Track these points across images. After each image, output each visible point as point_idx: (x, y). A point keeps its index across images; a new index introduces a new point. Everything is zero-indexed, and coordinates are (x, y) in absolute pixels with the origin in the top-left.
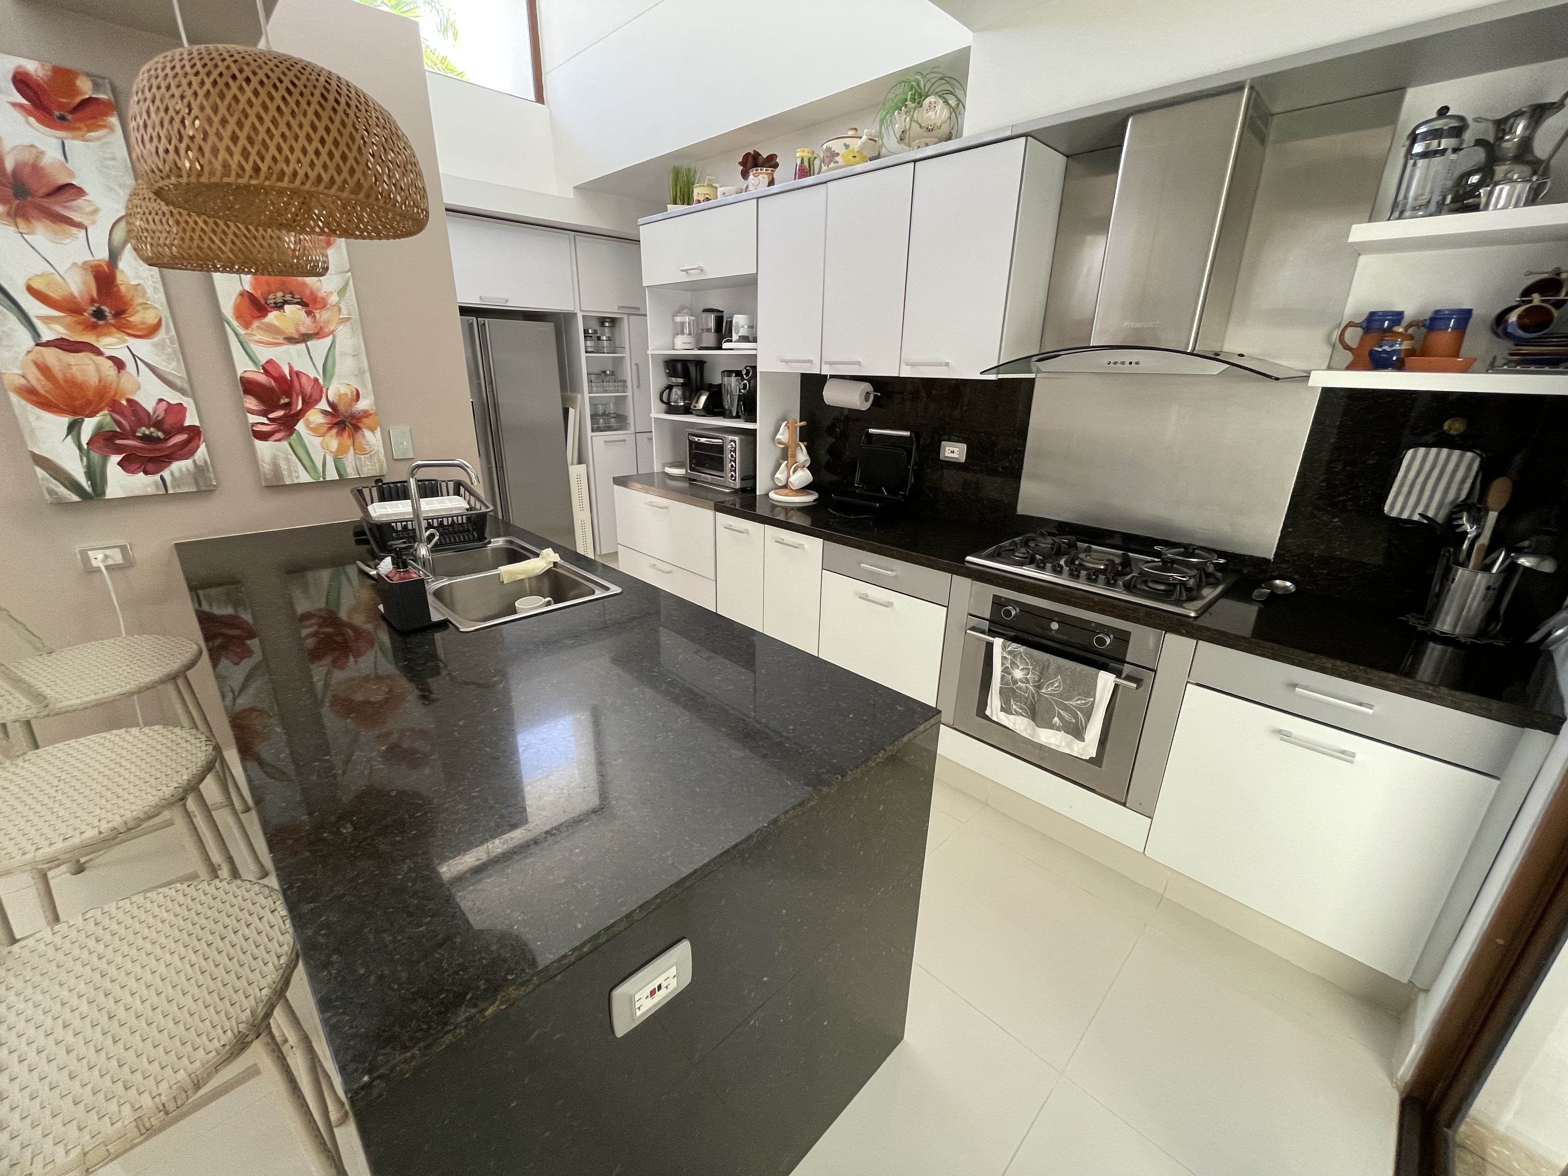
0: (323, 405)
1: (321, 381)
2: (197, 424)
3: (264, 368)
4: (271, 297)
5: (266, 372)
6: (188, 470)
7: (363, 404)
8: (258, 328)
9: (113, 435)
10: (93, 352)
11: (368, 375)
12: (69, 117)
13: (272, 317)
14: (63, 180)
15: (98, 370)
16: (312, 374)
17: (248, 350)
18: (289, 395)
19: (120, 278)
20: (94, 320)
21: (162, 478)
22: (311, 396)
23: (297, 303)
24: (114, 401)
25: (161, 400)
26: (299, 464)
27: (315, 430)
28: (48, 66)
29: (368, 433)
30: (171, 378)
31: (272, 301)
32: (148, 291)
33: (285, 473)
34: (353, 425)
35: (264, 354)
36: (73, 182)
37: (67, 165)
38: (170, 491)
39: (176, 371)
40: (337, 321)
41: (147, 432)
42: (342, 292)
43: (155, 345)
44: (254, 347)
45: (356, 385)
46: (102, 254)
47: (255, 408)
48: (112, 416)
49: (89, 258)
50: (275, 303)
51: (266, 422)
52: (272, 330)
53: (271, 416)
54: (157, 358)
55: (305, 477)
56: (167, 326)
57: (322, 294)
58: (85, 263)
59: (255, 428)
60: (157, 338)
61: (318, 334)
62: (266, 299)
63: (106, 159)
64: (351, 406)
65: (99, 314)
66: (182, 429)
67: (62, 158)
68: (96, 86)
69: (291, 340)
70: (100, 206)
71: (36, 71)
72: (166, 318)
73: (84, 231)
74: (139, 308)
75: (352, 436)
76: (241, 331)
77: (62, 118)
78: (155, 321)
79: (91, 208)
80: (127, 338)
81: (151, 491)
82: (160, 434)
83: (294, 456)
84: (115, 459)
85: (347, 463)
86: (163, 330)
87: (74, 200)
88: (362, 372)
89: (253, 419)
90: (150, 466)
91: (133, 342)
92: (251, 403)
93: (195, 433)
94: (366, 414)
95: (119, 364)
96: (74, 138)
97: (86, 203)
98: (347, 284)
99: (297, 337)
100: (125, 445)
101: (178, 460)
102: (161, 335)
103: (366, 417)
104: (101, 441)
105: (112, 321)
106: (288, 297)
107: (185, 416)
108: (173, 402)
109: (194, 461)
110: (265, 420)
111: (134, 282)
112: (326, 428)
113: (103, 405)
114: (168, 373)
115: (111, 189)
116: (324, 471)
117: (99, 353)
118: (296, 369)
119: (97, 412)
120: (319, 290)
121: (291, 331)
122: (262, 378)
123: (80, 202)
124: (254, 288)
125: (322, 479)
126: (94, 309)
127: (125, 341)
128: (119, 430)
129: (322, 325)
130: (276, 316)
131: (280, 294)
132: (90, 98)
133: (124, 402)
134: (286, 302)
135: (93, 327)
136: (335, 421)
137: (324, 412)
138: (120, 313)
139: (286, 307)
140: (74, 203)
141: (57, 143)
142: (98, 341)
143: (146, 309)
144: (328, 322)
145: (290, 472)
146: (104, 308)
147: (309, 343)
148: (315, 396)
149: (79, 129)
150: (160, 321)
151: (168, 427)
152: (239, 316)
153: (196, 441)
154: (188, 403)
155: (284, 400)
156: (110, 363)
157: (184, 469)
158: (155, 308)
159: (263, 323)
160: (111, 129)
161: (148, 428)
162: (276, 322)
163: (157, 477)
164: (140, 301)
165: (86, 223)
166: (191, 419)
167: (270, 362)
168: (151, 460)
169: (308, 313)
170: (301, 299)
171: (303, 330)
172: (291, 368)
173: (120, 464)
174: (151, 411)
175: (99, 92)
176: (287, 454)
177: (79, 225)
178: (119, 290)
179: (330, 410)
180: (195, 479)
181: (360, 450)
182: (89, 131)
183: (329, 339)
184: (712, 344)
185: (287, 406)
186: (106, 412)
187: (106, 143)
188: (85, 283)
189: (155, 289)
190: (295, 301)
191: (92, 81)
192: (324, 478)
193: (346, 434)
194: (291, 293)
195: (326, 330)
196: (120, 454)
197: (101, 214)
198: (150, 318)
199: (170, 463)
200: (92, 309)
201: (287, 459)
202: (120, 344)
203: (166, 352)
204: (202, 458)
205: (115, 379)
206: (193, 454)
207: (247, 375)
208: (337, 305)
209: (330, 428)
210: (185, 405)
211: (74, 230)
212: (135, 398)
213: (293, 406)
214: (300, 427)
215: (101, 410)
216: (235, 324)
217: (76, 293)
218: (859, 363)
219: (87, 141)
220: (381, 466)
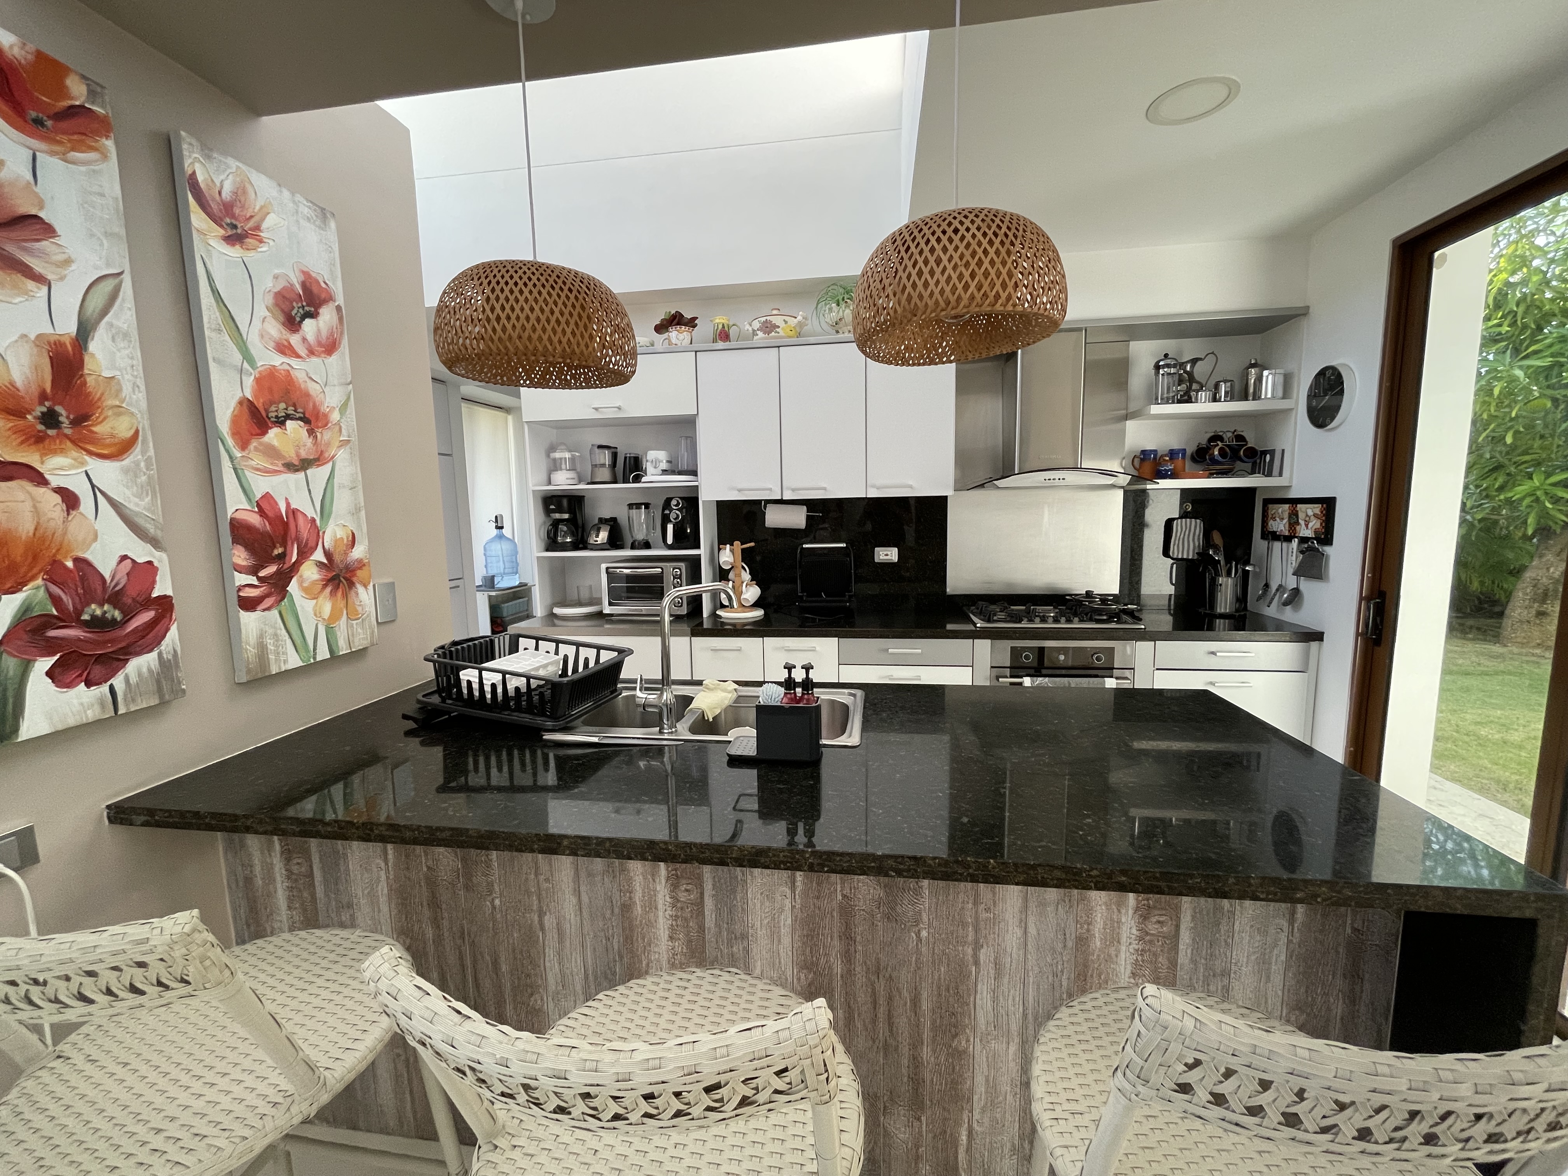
0: (319, 555)
1: (318, 522)
2: (169, 593)
3: (258, 505)
4: (273, 408)
5: (262, 512)
6: (150, 670)
7: (358, 552)
8: (256, 449)
9: (47, 622)
10: (31, 480)
11: (363, 513)
12: (49, 123)
13: (273, 435)
14: (26, 208)
15: (36, 510)
16: (310, 513)
17: (243, 480)
18: (284, 544)
19: (89, 366)
20: (41, 427)
21: (112, 689)
22: (306, 544)
23: (300, 419)
24: (55, 561)
25: (124, 558)
26: (289, 641)
27: (310, 592)
28: (31, 47)
29: (360, 589)
30: (141, 522)
31: (273, 414)
32: (124, 388)
33: (272, 657)
34: (346, 579)
35: (261, 485)
36: (42, 214)
37: (38, 190)
38: (122, 710)
39: (148, 510)
40: (337, 444)
41: (98, 612)
42: (343, 408)
43: (126, 471)
44: (249, 475)
45: (352, 527)
46: (68, 327)
47: (244, 563)
48: (47, 590)
49: (48, 329)
50: (277, 417)
51: (256, 583)
52: (271, 452)
53: (262, 574)
54: (126, 491)
55: (294, 661)
56: (144, 441)
57: (324, 409)
58: (39, 336)
59: (241, 594)
60: (128, 461)
61: (317, 460)
62: (267, 411)
63: (91, 193)
64: (346, 554)
65: (50, 419)
66: (148, 602)
67: (29, 176)
68: (92, 94)
69: (291, 467)
70: (73, 257)
71: (11, 47)
72: (143, 429)
73: (45, 289)
74: (110, 413)
75: (345, 596)
76: (238, 454)
77: (38, 122)
78: (132, 432)
79: (61, 257)
80: (87, 458)
81: (92, 715)
82: (117, 614)
83: (284, 631)
84: (44, 664)
85: (338, 633)
86: (138, 448)
87: (38, 240)
88: (358, 510)
89: (242, 579)
90: (97, 671)
91: (95, 466)
92: (240, 556)
93: (165, 605)
94: (361, 564)
95: (70, 500)
96: (52, 153)
97: (54, 247)
98: (348, 398)
99: (296, 463)
100: (62, 639)
101: (138, 654)
102: (136, 455)
103: (360, 568)
104: (25, 637)
105: (68, 431)
106: (291, 411)
107: (154, 582)
108: (141, 560)
109: (160, 655)
110: (253, 580)
111: (107, 374)
112: (320, 586)
113: (35, 571)
114: (137, 514)
115: (92, 235)
116: (315, 649)
117: (40, 480)
118: (293, 506)
119: (25, 584)
120: (322, 403)
121: (290, 454)
122: (255, 520)
123: (45, 245)
124: (256, 396)
125: (312, 661)
126: (44, 409)
127: (83, 463)
128: (55, 613)
129: (323, 448)
130: (276, 435)
131: (282, 406)
132: (82, 107)
133: (70, 564)
134: (288, 417)
135: (39, 440)
136: (330, 575)
137: (320, 564)
138: (81, 419)
139: (289, 423)
140: (37, 245)
141: (27, 154)
142: (42, 463)
143: (119, 414)
144: (328, 444)
145: (277, 654)
146: (59, 409)
147: (308, 471)
148: (311, 543)
149: (59, 143)
150: (137, 432)
151: (130, 601)
152: (236, 433)
153: (166, 620)
154: (160, 559)
155: (278, 551)
156: (57, 499)
157: (145, 670)
158: (132, 414)
159: (261, 444)
160: (105, 157)
161: (101, 605)
162: (276, 443)
163: (105, 688)
164: (110, 402)
165: (50, 277)
166: (162, 587)
167: (267, 496)
168: (100, 659)
169: (311, 432)
170: (304, 413)
171: (303, 454)
172: (288, 505)
173: (50, 674)
174: (107, 576)
175: (93, 103)
176: (275, 628)
177: (39, 279)
178: (84, 383)
179: (325, 561)
180: (158, 682)
181: (353, 615)
182: (73, 149)
183: (328, 468)
184: (608, 479)
185: (282, 557)
186: (39, 582)
187: (94, 171)
188: (37, 368)
189: (135, 386)
190: (298, 415)
191: (88, 85)
192: (315, 658)
193: (339, 594)
194: (294, 405)
195: (326, 455)
196: (53, 654)
197: (74, 267)
198: (122, 428)
199: (126, 661)
200: (40, 410)
201: (276, 636)
202: (77, 468)
203: (139, 480)
204: (170, 648)
205: (60, 522)
206: (159, 643)
207: (238, 515)
208: (338, 423)
209: (325, 586)
210: (156, 564)
211: (31, 285)
212: (88, 555)
213: (287, 558)
214: (293, 587)
215: (33, 578)
216: (230, 442)
217: (19, 383)
218: (825, 489)
219: (66, 161)
220: (372, 633)
